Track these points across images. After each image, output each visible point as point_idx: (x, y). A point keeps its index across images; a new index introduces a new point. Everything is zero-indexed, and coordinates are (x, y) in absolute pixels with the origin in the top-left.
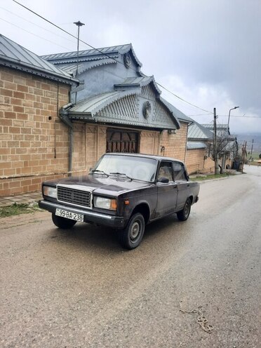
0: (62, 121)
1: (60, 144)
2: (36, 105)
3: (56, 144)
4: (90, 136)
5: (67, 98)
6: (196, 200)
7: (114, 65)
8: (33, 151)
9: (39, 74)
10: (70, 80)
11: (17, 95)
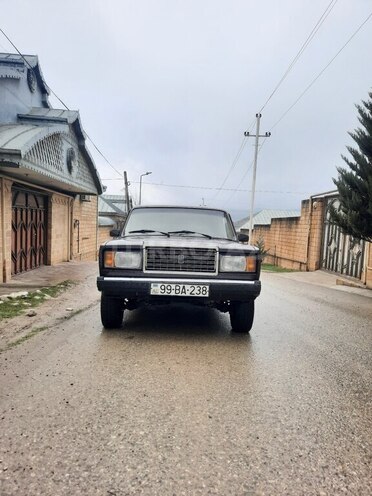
7: (17, 81)
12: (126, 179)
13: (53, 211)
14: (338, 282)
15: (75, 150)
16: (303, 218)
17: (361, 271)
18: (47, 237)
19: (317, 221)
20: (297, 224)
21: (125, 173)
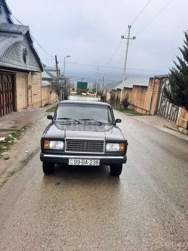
12: (56, 60)
13: (17, 83)
14: (165, 126)
15: (27, 49)
16: (149, 87)
17: (176, 119)
18: (14, 97)
19: (157, 90)
20: (146, 90)
21: (56, 56)
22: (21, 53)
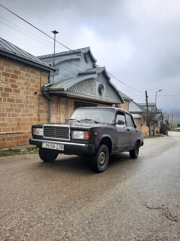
0: (44, 95)
1: (42, 112)
2: (26, 84)
3: (40, 111)
4: (63, 106)
5: (47, 80)
6: (142, 145)
7: (78, 59)
8: (23, 115)
9: (28, 63)
10: (49, 68)
11: (13, 76)
12: (146, 95)
15: (103, 84)
21: (146, 92)
22: (97, 87)
